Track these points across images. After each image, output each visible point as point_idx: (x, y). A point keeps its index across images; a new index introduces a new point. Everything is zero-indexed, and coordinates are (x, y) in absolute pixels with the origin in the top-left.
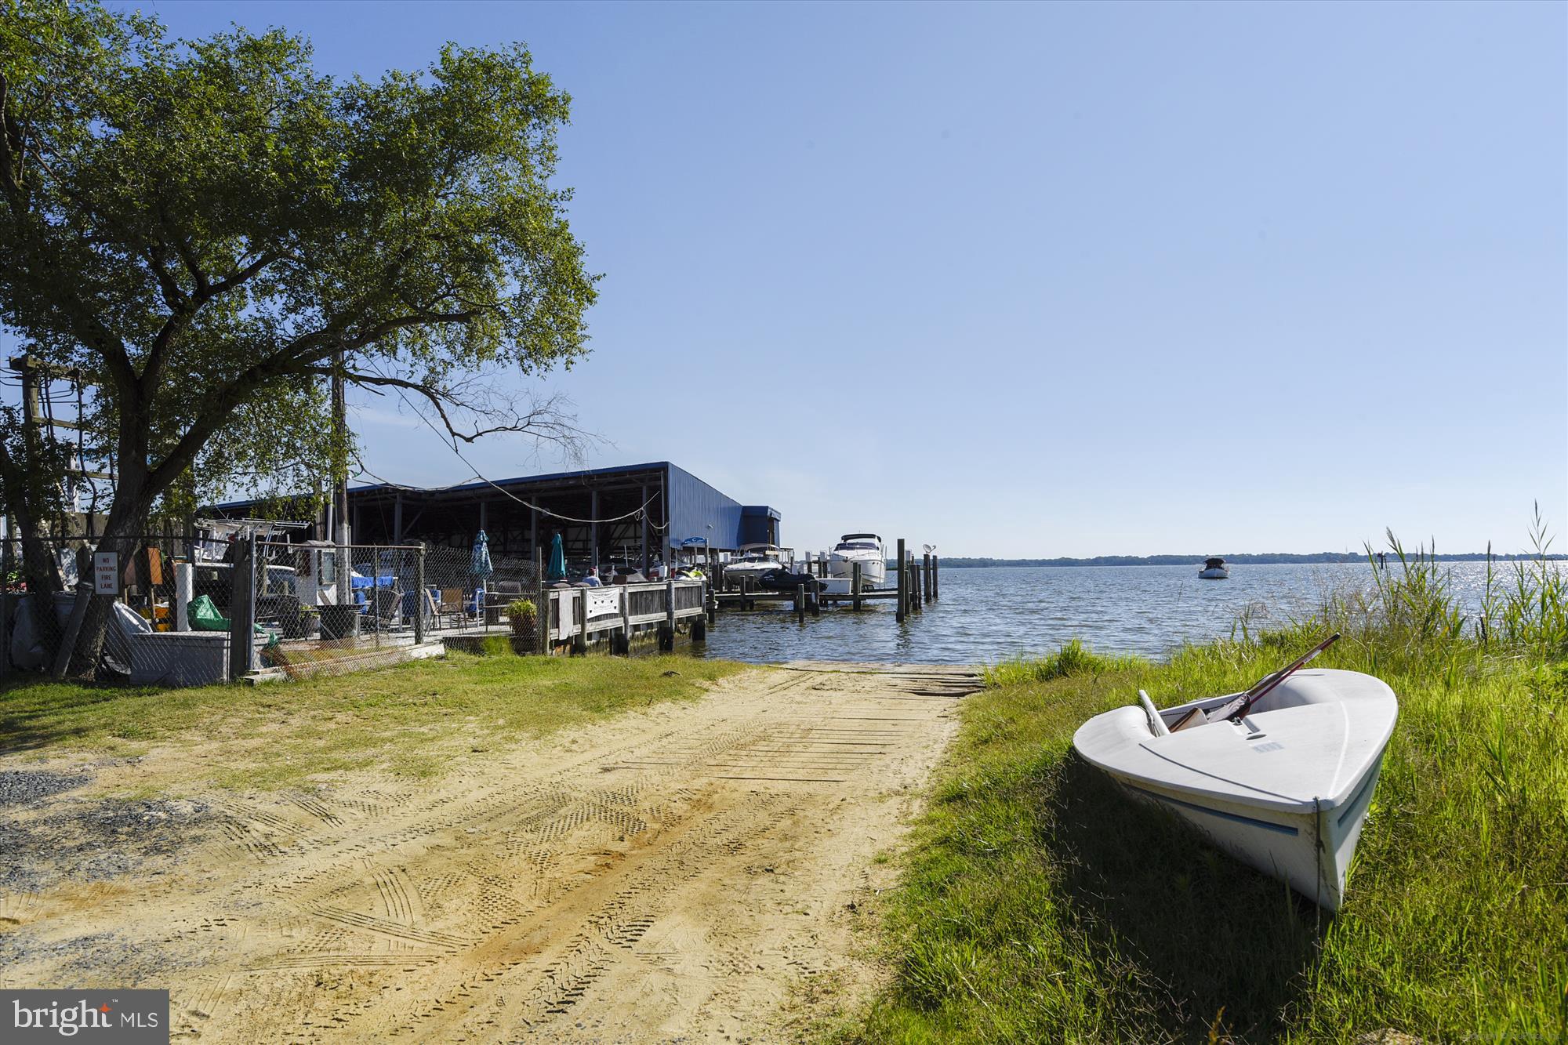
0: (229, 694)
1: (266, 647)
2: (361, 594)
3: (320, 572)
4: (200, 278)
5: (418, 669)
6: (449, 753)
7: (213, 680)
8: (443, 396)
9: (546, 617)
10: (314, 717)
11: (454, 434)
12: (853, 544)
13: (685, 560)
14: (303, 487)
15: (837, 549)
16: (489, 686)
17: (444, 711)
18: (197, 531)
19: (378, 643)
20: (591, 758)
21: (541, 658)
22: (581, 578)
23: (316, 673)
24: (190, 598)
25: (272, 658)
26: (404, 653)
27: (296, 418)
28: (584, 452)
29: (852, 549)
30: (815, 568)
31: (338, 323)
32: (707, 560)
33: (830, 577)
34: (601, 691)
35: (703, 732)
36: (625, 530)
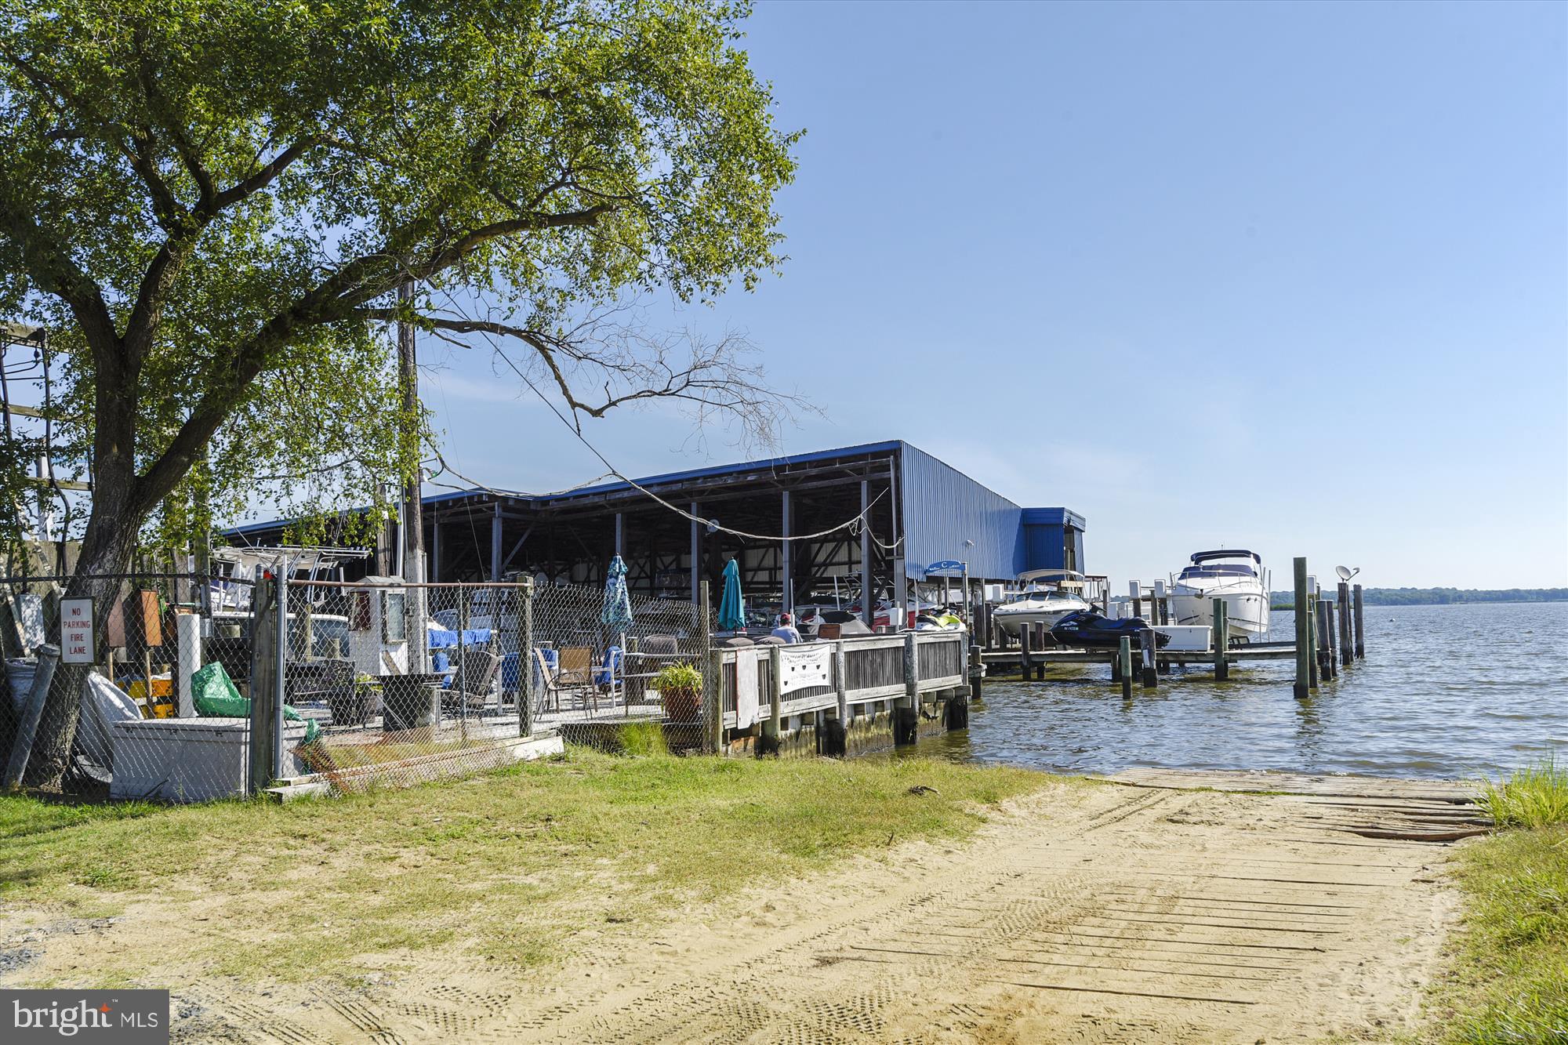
0: (245, 816)
1: (304, 741)
2: (444, 657)
3: (384, 624)
4: (203, 180)
5: (525, 777)
6: (570, 922)
7: (223, 794)
8: (557, 345)
9: (717, 692)
10: (368, 855)
11: (574, 405)
12: (1211, 567)
13: (930, 598)
14: (356, 494)
15: (1183, 576)
16: (631, 807)
17: (563, 848)
18: (215, 565)
19: (464, 734)
20: (799, 939)
21: (712, 761)
22: (768, 627)
23: (374, 783)
24: (197, 667)
25: (311, 761)
26: (502, 750)
27: (345, 388)
28: (775, 425)
29: (1210, 575)
30: (1146, 608)
31: (401, 237)
32: (965, 597)
33: (1171, 624)
34: (808, 818)
35: (984, 896)
36: (835, 552)
